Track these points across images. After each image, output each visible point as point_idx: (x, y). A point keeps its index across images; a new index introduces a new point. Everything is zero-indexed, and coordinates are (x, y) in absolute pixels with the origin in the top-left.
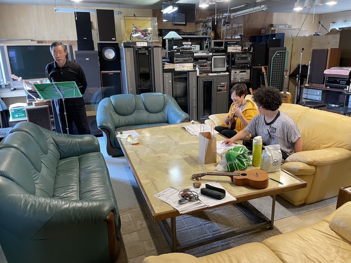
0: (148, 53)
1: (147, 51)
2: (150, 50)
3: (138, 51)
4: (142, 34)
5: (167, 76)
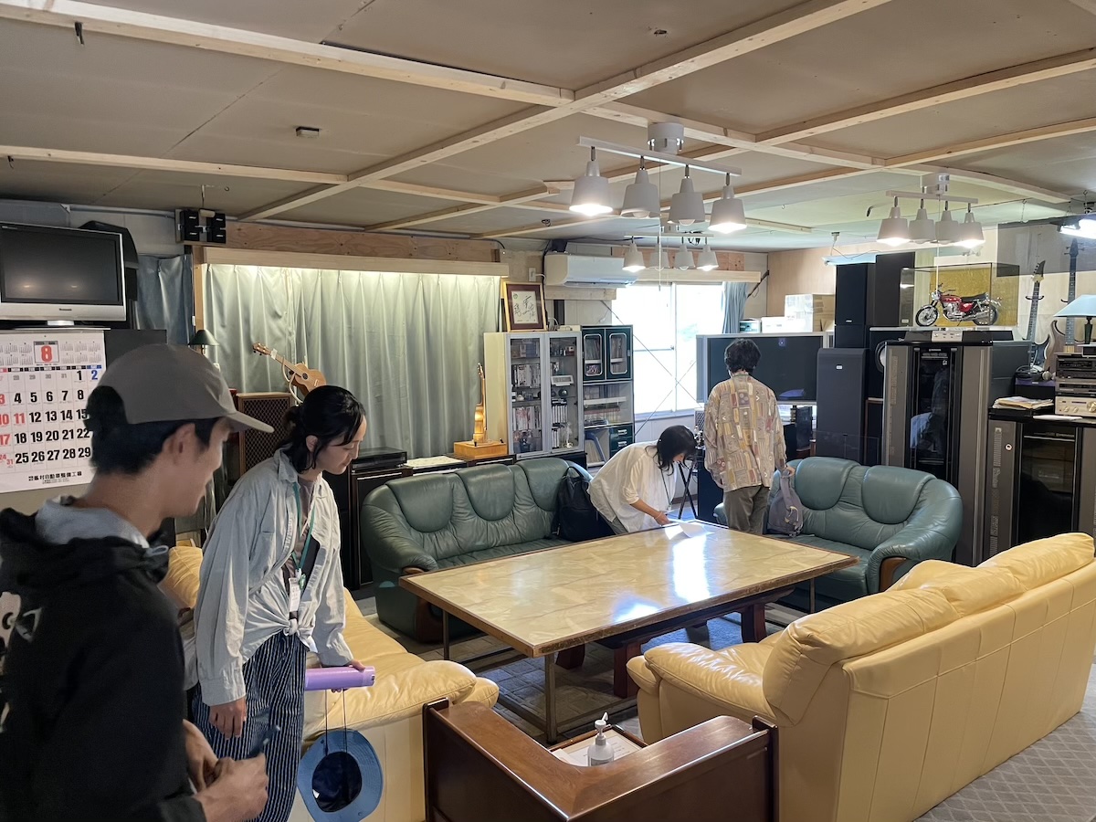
0: (948, 360)
1: (945, 355)
2: (954, 353)
3: (921, 355)
4: (961, 308)
5: (1000, 429)
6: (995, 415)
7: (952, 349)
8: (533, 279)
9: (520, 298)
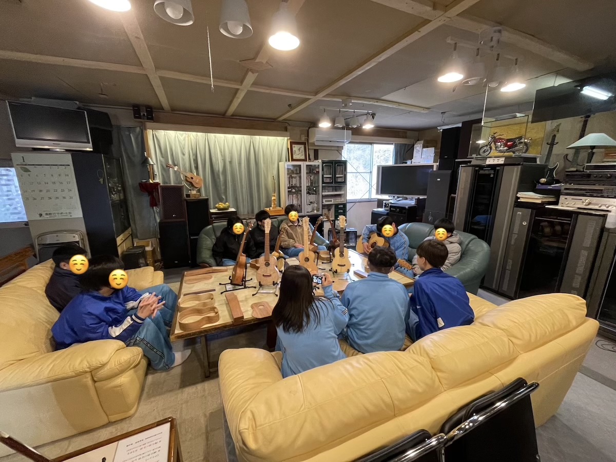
0: (493, 174)
1: (493, 171)
2: (498, 170)
3: (479, 171)
4: (506, 145)
5: (520, 213)
6: (519, 204)
7: (497, 168)
8: (303, 139)
9: (296, 148)
